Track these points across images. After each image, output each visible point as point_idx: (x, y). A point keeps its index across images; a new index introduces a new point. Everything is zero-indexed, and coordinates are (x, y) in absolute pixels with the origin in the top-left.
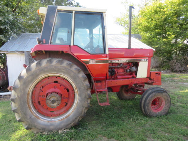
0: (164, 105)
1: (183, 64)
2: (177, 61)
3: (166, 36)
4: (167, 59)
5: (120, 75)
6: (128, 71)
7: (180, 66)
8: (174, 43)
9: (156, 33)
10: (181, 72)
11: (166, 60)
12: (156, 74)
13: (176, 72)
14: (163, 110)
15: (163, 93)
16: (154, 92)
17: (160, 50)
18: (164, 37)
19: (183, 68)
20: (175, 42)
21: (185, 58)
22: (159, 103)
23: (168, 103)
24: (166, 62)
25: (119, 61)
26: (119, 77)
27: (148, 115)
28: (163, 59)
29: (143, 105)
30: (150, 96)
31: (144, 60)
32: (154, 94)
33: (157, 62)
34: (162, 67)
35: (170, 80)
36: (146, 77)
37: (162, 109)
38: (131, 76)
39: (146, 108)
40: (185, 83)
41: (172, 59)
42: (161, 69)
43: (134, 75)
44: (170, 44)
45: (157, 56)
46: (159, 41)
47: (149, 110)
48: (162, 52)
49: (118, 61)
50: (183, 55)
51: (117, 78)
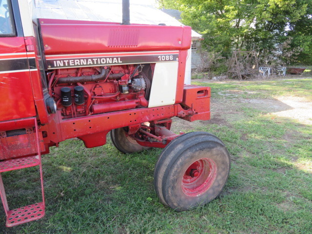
0: (215, 176)
1: (246, 63)
2: (238, 60)
3: (222, 13)
4: (223, 56)
5: (101, 102)
6: (125, 88)
7: (243, 67)
8: (235, 27)
9: (205, 7)
10: (243, 77)
11: (220, 57)
12: (199, 92)
13: (236, 77)
14: (213, 188)
15: (213, 148)
16: (190, 148)
17: (212, 40)
18: (220, 15)
19: (248, 72)
20: (236, 25)
21: (251, 54)
22: (202, 171)
23: (224, 170)
24: (220, 61)
25: (93, 61)
26: (97, 107)
27: (173, 207)
28: (216, 56)
29: (160, 185)
30: (180, 161)
31: (167, 59)
32: (189, 153)
33: (206, 61)
34: (215, 71)
35: (227, 95)
36: (173, 102)
37: (211, 185)
38: (134, 103)
39: (170, 192)
40: (251, 101)
41: (231, 56)
42: (213, 73)
43: (143, 100)
44: (229, 28)
45: (207, 50)
46: (210, 21)
47: (176, 196)
48: (215, 44)
49: (90, 61)
50: (248, 48)
51: (91, 110)
